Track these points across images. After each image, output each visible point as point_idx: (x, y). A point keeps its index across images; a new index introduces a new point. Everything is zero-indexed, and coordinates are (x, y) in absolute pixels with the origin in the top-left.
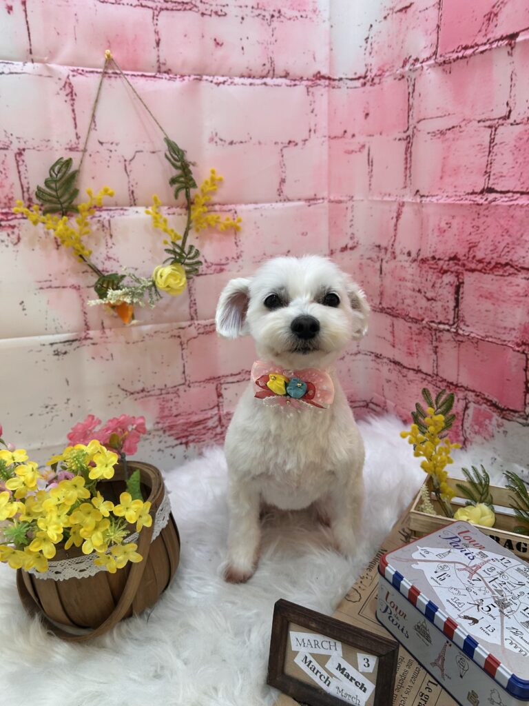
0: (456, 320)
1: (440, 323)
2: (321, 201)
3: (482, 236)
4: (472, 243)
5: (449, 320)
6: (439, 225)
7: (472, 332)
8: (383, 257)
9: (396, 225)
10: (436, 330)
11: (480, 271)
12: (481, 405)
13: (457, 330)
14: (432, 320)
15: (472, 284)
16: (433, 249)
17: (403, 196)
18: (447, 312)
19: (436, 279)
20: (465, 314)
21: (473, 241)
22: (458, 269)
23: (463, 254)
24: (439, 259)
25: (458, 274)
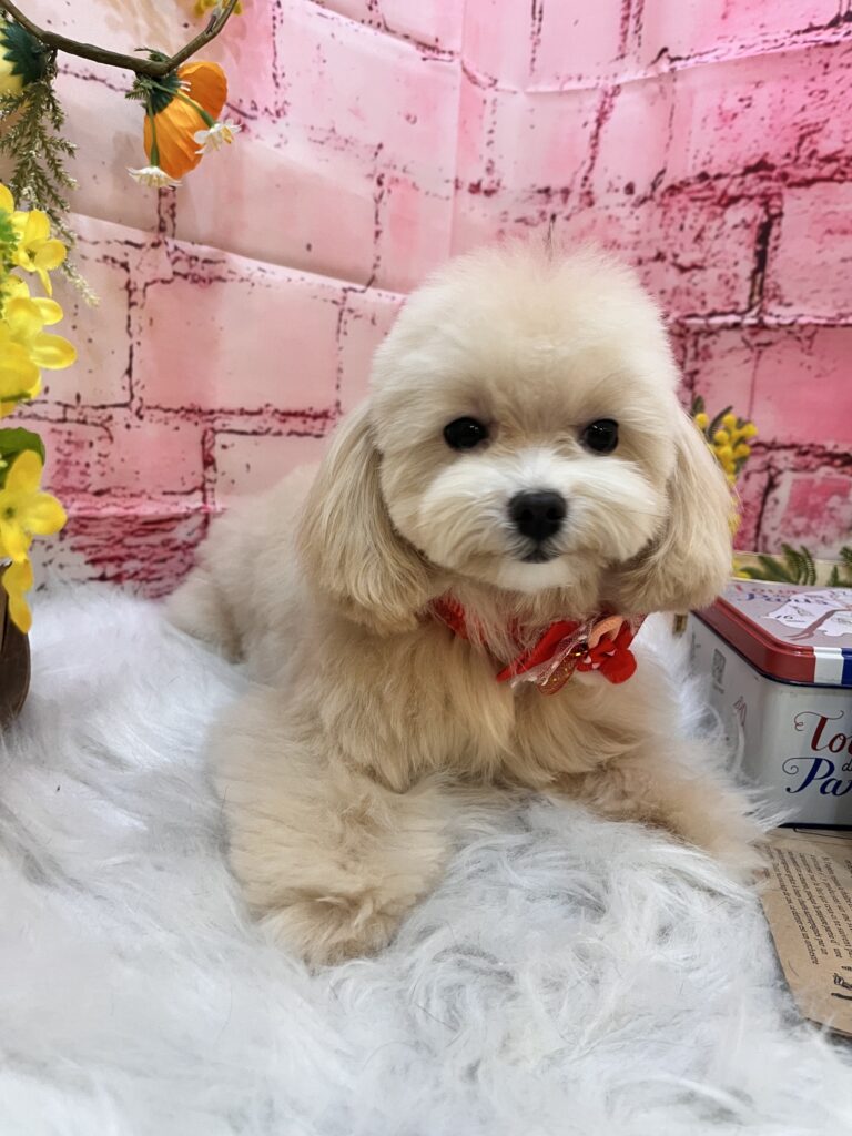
0: (756, 298)
1: (713, 314)
2: (446, 57)
3: (834, 108)
4: (808, 126)
5: (737, 304)
6: (720, 107)
7: (801, 315)
8: (557, 210)
9: (596, 136)
10: (697, 334)
11: (830, 179)
12: (813, 471)
13: (761, 320)
14: (690, 312)
15: (806, 211)
16: (703, 157)
17: (615, 75)
18: (733, 288)
19: (708, 220)
20: (780, 281)
21: (813, 121)
22: (769, 188)
23: (784, 152)
24: (718, 177)
25: (765, 200)
